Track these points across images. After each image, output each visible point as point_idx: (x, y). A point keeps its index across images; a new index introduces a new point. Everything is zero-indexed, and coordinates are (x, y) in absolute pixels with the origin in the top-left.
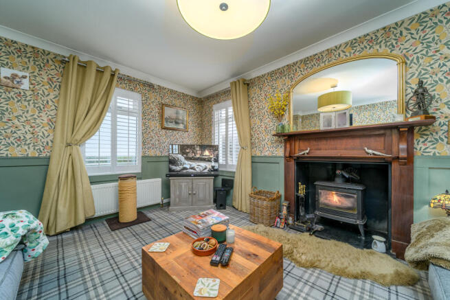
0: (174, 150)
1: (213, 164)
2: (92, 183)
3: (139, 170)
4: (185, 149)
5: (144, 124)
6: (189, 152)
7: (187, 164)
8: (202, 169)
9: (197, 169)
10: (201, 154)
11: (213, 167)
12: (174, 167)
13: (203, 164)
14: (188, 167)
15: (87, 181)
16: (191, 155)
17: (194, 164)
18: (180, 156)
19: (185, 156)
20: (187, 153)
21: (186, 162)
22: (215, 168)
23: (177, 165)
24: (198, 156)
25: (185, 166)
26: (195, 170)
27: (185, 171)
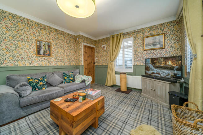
0: (148, 62)
1: (176, 72)
2: (116, 74)
3: (132, 71)
4: (154, 61)
5: (134, 50)
6: (156, 63)
7: (155, 70)
8: (165, 75)
9: (161, 75)
10: (165, 64)
11: (175, 75)
12: (148, 72)
13: (166, 71)
14: (155, 72)
15: (114, 73)
16: (157, 65)
17: (160, 71)
18: (151, 65)
19: (154, 65)
20: (155, 63)
21: (154, 69)
22: (178, 76)
23: (149, 71)
24: (162, 65)
25: (153, 71)
26: (160, 74)
27: (153, 75)
